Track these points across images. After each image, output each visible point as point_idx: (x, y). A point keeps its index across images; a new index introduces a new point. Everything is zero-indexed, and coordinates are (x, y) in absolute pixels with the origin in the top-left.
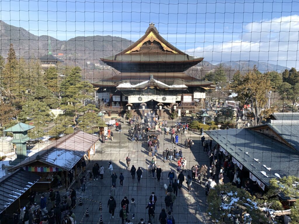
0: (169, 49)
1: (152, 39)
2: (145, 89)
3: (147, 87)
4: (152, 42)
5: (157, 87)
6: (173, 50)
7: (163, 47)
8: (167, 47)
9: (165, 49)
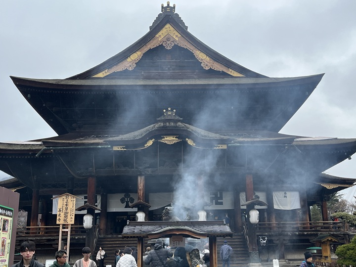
0: (218, 67)
1: (169, 42)
2: (145, 146)
3: (154, 140)
4: (169, 48)
5: (187, 139)
6: (228, 68)
7: (200, 60)
8: (211, 59)
9: (207, 65)
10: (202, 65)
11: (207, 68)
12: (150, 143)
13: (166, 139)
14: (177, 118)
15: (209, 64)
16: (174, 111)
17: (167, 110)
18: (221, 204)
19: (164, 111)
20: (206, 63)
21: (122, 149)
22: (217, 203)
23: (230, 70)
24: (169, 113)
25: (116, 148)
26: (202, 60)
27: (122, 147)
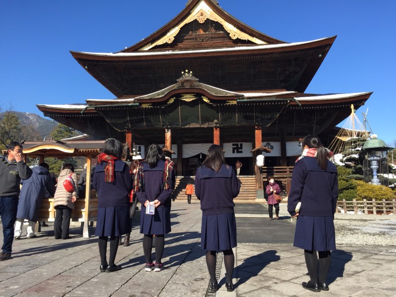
0: (245, 36)
1: (202, 17)
2: (168, 103)
3: (175, 98)
4: (202, 22)
5: (203, 97)
6: (253, 37)
7: (228, 32)
8: (238, 30)
9: (235, 36)
10: (230, 35)
11: (235, 38)
12: (172, 101)
13: (185, 97)
14: (194, 78)
15: (236, 35)
16: (191, 72)
17: (185, 72)
18: (241, 152)
19: (183, 73)
20: (234, 33)
21: (150, 107)
22: (238, 152)
23: (255, 38)
24: (187, 74)
25: (144, 106)
26: (230, 30)
27: (149, 104)
